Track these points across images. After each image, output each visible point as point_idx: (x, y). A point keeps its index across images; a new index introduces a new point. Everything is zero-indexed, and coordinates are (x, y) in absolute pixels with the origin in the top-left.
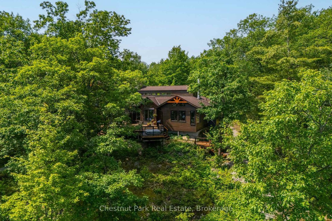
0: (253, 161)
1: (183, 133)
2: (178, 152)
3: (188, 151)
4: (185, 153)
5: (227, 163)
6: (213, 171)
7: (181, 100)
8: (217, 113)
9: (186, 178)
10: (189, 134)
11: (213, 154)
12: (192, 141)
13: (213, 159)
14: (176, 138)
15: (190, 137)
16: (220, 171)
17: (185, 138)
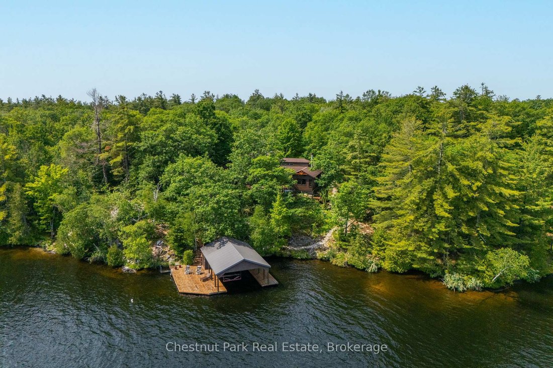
0: (336, 203)
1: (304, 192)
2: (303, 202)
3: (309, 202)
4: (307, 203)
5: (329, 207)
6: (322, 211)
7: (304, 173)
8: (325, 183)
9: (310, 214)
10: (308, 192)
11: (322, 203)
12: (310, 196)
13: (322, 206)
14: (300, 194)
15: (309, 194)
16: (326, 211)
17: (305, 194)
